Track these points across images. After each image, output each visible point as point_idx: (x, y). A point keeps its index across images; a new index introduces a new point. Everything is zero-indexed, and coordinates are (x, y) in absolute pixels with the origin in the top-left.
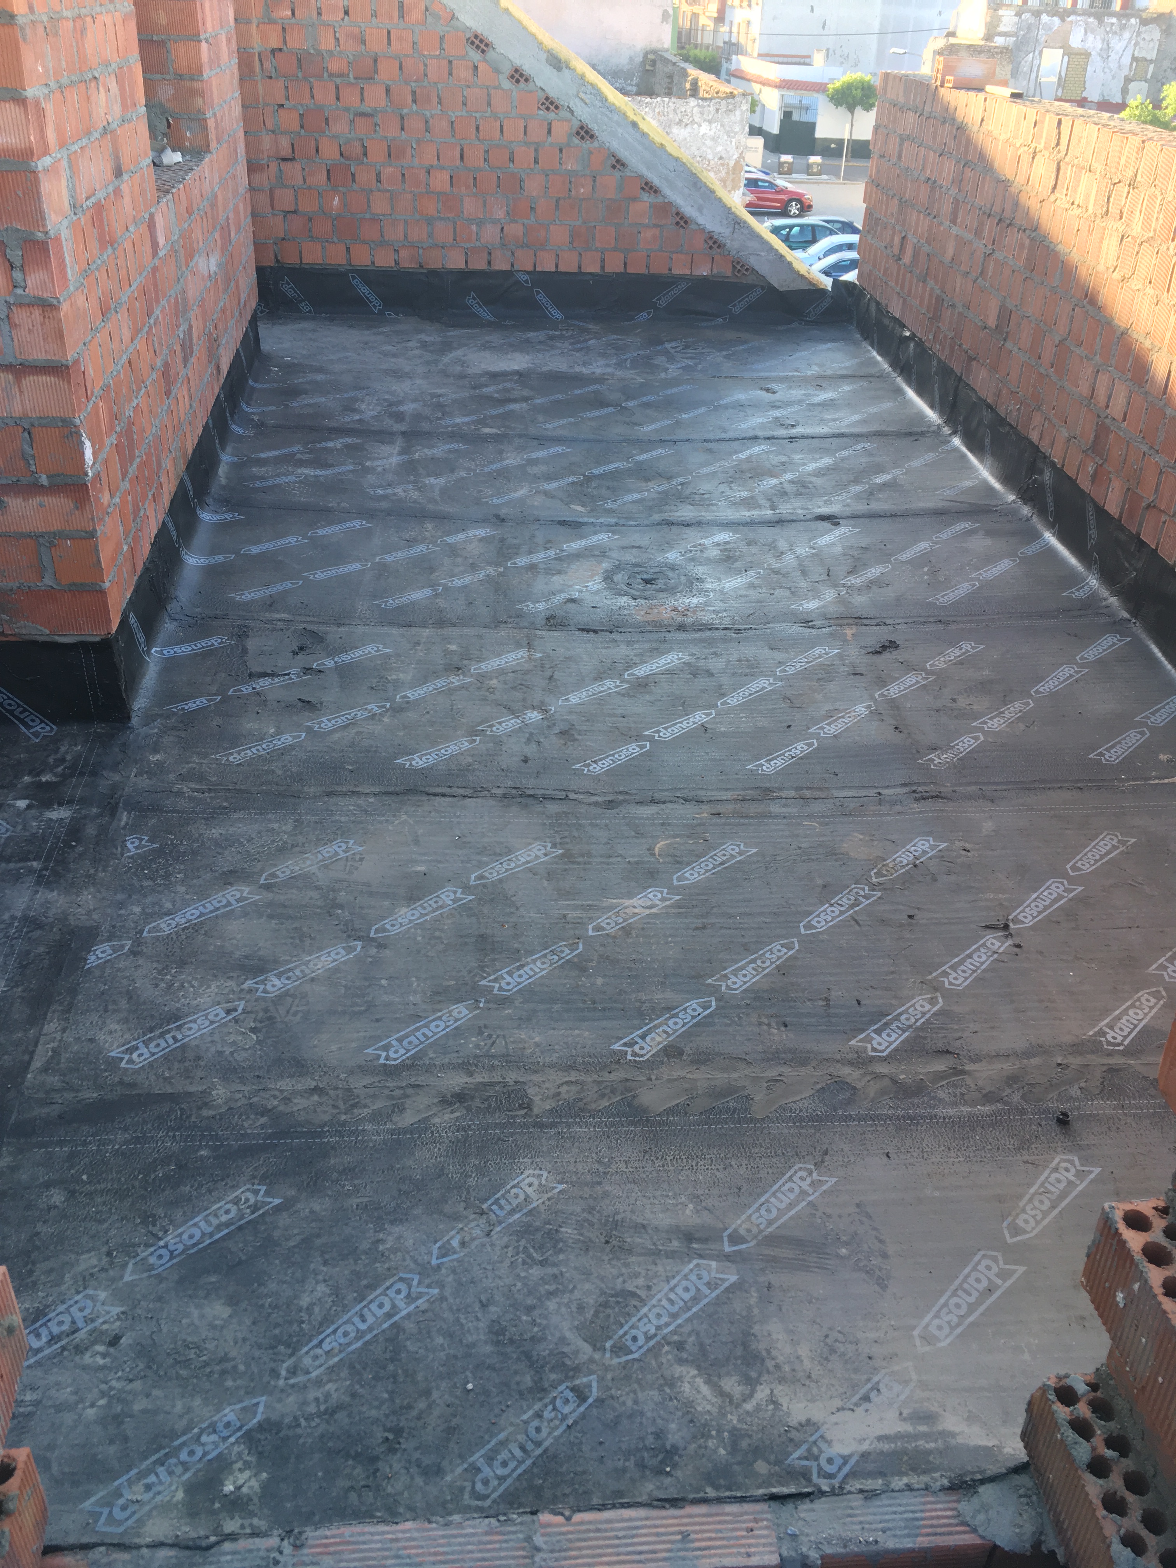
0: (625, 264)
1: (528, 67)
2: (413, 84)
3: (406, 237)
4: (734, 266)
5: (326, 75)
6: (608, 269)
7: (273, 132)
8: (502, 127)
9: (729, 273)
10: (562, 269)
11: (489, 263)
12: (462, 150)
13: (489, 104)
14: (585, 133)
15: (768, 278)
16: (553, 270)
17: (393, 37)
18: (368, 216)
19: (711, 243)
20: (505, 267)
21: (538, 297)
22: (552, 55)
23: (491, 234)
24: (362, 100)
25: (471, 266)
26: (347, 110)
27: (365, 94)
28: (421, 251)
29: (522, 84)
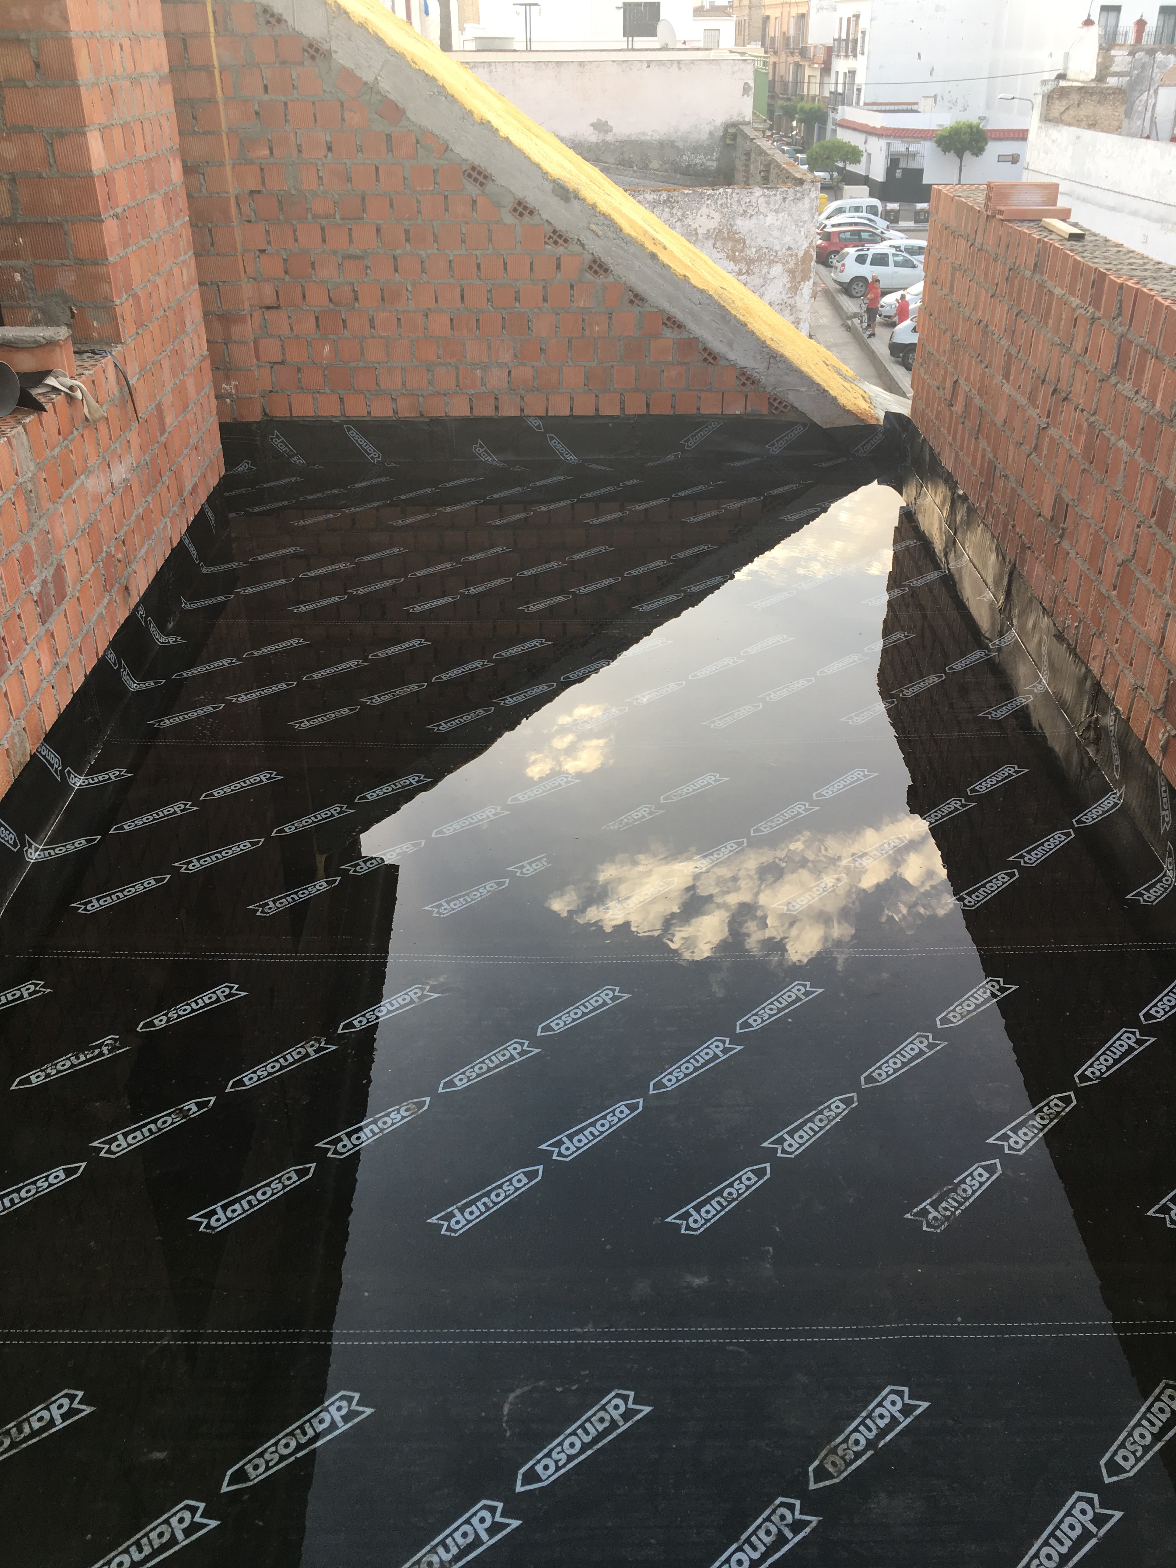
0: (648, 405)
1: (531, 200)
2: (406, 223)
3: (404, 384)
4: (770, 403)
5: (309, 216)
6: (629, 411)
7: (254, 279)
8: (505, 264)
9: (765, 411)
10: (576, 413)
11: (497, 408)
12: (462, 290)
13: (490, 240)
14: (598, 267)
15: (809, 415)
16: (568, 413)
17: (381, 172)
18: (361, 364)
19: (743, 379)
20: (514, 412)
21: (552, 443)
22: (558, 184)
23: (496, 379)
24: (351, 241)
25: (477, 413)
26: (335, 253)
27: (354, 234)
28: (421, 399)
29: (527, 218)
